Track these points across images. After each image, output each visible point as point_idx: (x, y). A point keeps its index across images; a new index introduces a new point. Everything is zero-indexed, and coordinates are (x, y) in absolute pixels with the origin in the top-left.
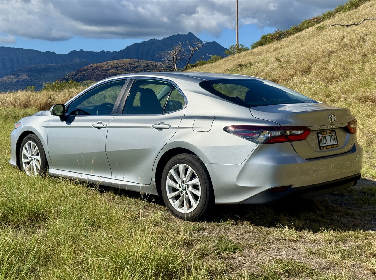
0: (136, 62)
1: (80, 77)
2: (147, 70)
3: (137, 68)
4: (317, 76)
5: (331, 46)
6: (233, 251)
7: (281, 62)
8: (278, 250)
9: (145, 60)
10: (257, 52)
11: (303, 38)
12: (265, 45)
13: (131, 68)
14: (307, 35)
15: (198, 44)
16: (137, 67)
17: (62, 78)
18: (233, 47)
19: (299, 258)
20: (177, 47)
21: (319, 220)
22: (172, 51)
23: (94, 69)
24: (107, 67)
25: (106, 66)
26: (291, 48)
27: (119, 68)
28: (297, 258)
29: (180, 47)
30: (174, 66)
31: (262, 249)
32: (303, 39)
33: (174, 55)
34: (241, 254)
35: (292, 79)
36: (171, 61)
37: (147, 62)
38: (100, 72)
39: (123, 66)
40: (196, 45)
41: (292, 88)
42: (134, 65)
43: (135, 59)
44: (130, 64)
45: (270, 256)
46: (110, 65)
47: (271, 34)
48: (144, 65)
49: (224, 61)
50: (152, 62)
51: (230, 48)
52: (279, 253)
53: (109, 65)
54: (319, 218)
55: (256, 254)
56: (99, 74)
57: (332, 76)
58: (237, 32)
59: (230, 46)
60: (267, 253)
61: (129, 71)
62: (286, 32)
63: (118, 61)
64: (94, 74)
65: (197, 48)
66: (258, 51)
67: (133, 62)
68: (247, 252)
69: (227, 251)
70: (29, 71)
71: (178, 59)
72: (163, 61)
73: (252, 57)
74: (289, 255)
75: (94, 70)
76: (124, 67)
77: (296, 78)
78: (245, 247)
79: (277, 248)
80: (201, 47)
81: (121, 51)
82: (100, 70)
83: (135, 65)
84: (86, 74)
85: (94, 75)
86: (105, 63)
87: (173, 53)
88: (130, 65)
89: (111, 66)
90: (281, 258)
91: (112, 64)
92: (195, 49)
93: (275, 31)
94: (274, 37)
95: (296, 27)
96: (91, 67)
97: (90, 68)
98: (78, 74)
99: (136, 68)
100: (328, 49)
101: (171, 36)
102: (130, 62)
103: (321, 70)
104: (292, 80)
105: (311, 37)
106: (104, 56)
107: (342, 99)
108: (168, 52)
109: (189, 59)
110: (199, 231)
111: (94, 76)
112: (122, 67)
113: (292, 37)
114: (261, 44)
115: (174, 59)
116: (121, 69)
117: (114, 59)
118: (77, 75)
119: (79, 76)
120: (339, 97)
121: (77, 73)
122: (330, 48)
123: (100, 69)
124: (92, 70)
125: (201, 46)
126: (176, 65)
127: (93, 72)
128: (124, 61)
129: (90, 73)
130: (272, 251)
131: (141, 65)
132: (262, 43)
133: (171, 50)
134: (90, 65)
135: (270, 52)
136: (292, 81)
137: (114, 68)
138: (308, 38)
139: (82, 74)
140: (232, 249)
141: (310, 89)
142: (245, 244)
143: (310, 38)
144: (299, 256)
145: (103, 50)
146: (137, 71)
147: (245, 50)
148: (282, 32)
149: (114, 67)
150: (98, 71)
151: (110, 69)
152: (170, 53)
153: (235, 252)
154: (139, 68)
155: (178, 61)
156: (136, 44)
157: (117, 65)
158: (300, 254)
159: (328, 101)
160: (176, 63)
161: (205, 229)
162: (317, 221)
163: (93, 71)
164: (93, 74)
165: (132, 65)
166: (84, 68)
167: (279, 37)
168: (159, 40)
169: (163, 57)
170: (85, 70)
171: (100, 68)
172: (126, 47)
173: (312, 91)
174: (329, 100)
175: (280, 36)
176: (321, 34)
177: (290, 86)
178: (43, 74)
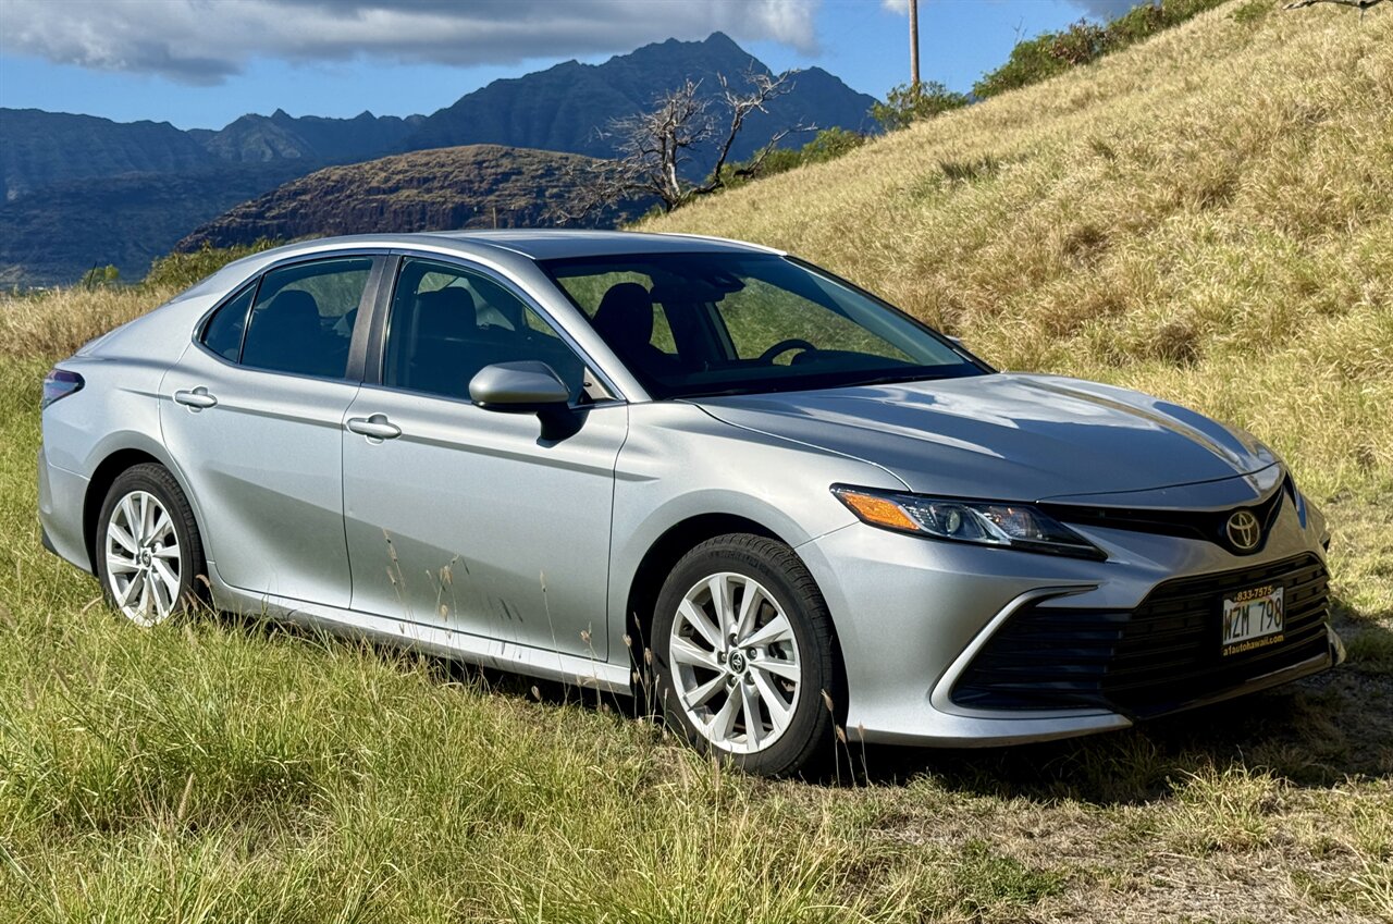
0: (502, 156)
1: (275, 222)
2: (548, 187)
3: (507, 181)
4: (1261, 212)
5: (1311, 91)
6: (1026, 899)
7: (1114, 157)
8: (1193, 889)
9: (540, 148)
10: (1005, 115)
11: (1182, 54)
12: (1031, 83)
13: (481, 182)
14: (1202, 42)
15: (762, 82)
16: (506, 177)
17: (203, 226)
18: (901, 94)
19: (1274, 915)
20: (678, 95)
21: (1327, 775)
22: (659, 112)
23: (333, 187)
24: (387, 180)
25: (383, 175)
26: (1146, 98)
27: (436, 184)
28: (1267, 916)
29: (691, 98)
30: (668, 173)
31: (1133, 887)
32: (1186, 56)
33: (664, 128)
34: (1057, 905)
35: (1164, 223)
36: (654, 153)
37: (547, 155)
38: (357, 199)
39: (452, 173)
40: (754, 88)
41: (1163, 260)
42: (493, 170)
43: (499, 144)
44: (480, 164)
45: (1168, 913)
46: (400, 172)
47: (1051, 37)
48: (534, 167)
49: (875, 152)
50: (570, 155)
51: (891, 99)
52: (1197, 899)
53: (393, 173)
54: (1326, 767)
55: (1114, 905)
56: (354, 207)
57: (1321, 209)
58: (911, 30)
59: (890, 91)
60: (1152, 902)
61: (475, 193)
62: (1115, 29)
63: (428, 154)
64: (333, 208)
65: (758, 98)
66: (1008, 112)
67: (490, 157)
68: (1077, 898)
69: (1005, 898)
70: (69, 201)
71: (682, 145)
72: (623, 155)
73: (987, 133)
74: (1237, 908)
75: (332, 193)
76: (456, 177)
77: (1179, 222)
78: (1067, 882)
79: (1188, 881)
80: (774, 95)
81: (441, 114)
82: (357, 194)
83: (500, 170)
84: (302, 211)
85: (334, 211)
86: (377, 163)
87: (661, 120)
88: (480, 169)
89: (401, 176)
90: (1207, 917)
91: (406, 168)
92: (749, 104)
93: (1071, 26)
94: (1065, 49)
95: (1151, 9)
96: (320, 179)
97: (315, 184)
98: (270, 209)
99: (501, 182)
100: (1298, 100)
101: (640, 49)
102: (480, 158)
103: (1275, 188)
104: (1162, 229)
105: (1217, 50)
106: (371, 134)
107: (1364, 303)
108: (643, 115)
109: (728, 147)
110: (884, 826)
111: (335, 216)
112: (446, 177)
113: (1139, 51)
114: (1013, 79)
115: (664, 148)
116: (442, 188)
117: (413, 146)
118: (264, 212)
119: (274, 218)
120: (1353, 291)
121: (263, 206)
122: (1308, 100)
123: (358, 187)
124: (326, 193)
125: (774, 90)
126: (673, 169)
127: (331, 201)
128: (452, 152)
129: (318, 205)
130: (1170, 894)
131: (524, 170)
132: (1017, 76)
133: (649, 109)
134: (318, 174)
135: (1060, 111)
136: (1165, 232)
137: (415, 183)
138: (1204, 55)
139: (284, 208)
140: (1020, 889)
141: (1236, 262)
142: (1066, 871)
143: (1215, 54)
144: (1275, 909)
145: (367, 112)
146: (507, 192)
147: (952, 106)
148: (1096, 28)
149: (412, 179)
150: (350, 196)
151: (395, 189)
152: (651, 120)
153: (1035, 902)
154: (517, 181)
155: (680, 150)
156: (500, 85)
157: (424, 169)
158: (1277, 903)
159: (1307, 308)
160: (673, 162)
161: (906, 818)
162: (1319, 777)
163: (330, 198)
164: (329, 208)
165: (487, 168)
166: (294, 183)
167: (1084, 52)
168: (592, 66)
169: (623, 137)
170: (297, 194)
171: (357, 184)
172: (459, 98)
173: (1245, 269)
174: (1314, 306)
175: (1091, 45)
176: (1257, 36)
177: (1154, 251)
178: (128, 213)
